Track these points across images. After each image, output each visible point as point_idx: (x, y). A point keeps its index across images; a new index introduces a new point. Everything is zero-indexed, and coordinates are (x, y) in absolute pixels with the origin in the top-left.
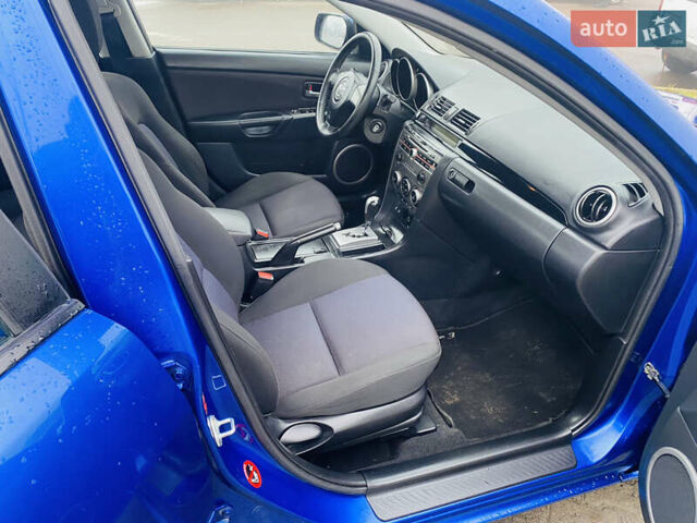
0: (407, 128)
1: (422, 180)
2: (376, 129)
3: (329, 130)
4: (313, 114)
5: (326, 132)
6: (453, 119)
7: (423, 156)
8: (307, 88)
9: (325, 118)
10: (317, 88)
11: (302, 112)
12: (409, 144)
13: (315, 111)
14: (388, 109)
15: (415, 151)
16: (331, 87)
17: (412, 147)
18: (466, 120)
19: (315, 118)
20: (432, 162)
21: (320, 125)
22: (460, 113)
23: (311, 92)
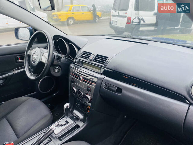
0: (72, 67)
1: (90, 91)
2: (56, 71)
3: (34, 76)
4: (23, 69)
5: (32, 78)
6: (94, 59)
7: (87, 79)
8: (18, 59)
9: (30, 71)
10: (23, 58)
11: (18, 70)
12: (76, 75)
13: (24, 68)
14: (60, 61)
15: (81, 78)
16: (29, 57)
17: (79, 76)
18: (102, 59)
19: (24, 71)
20: (93, 82)
21: (28, 74)
22: (96, 56)
23: (20, 60)
